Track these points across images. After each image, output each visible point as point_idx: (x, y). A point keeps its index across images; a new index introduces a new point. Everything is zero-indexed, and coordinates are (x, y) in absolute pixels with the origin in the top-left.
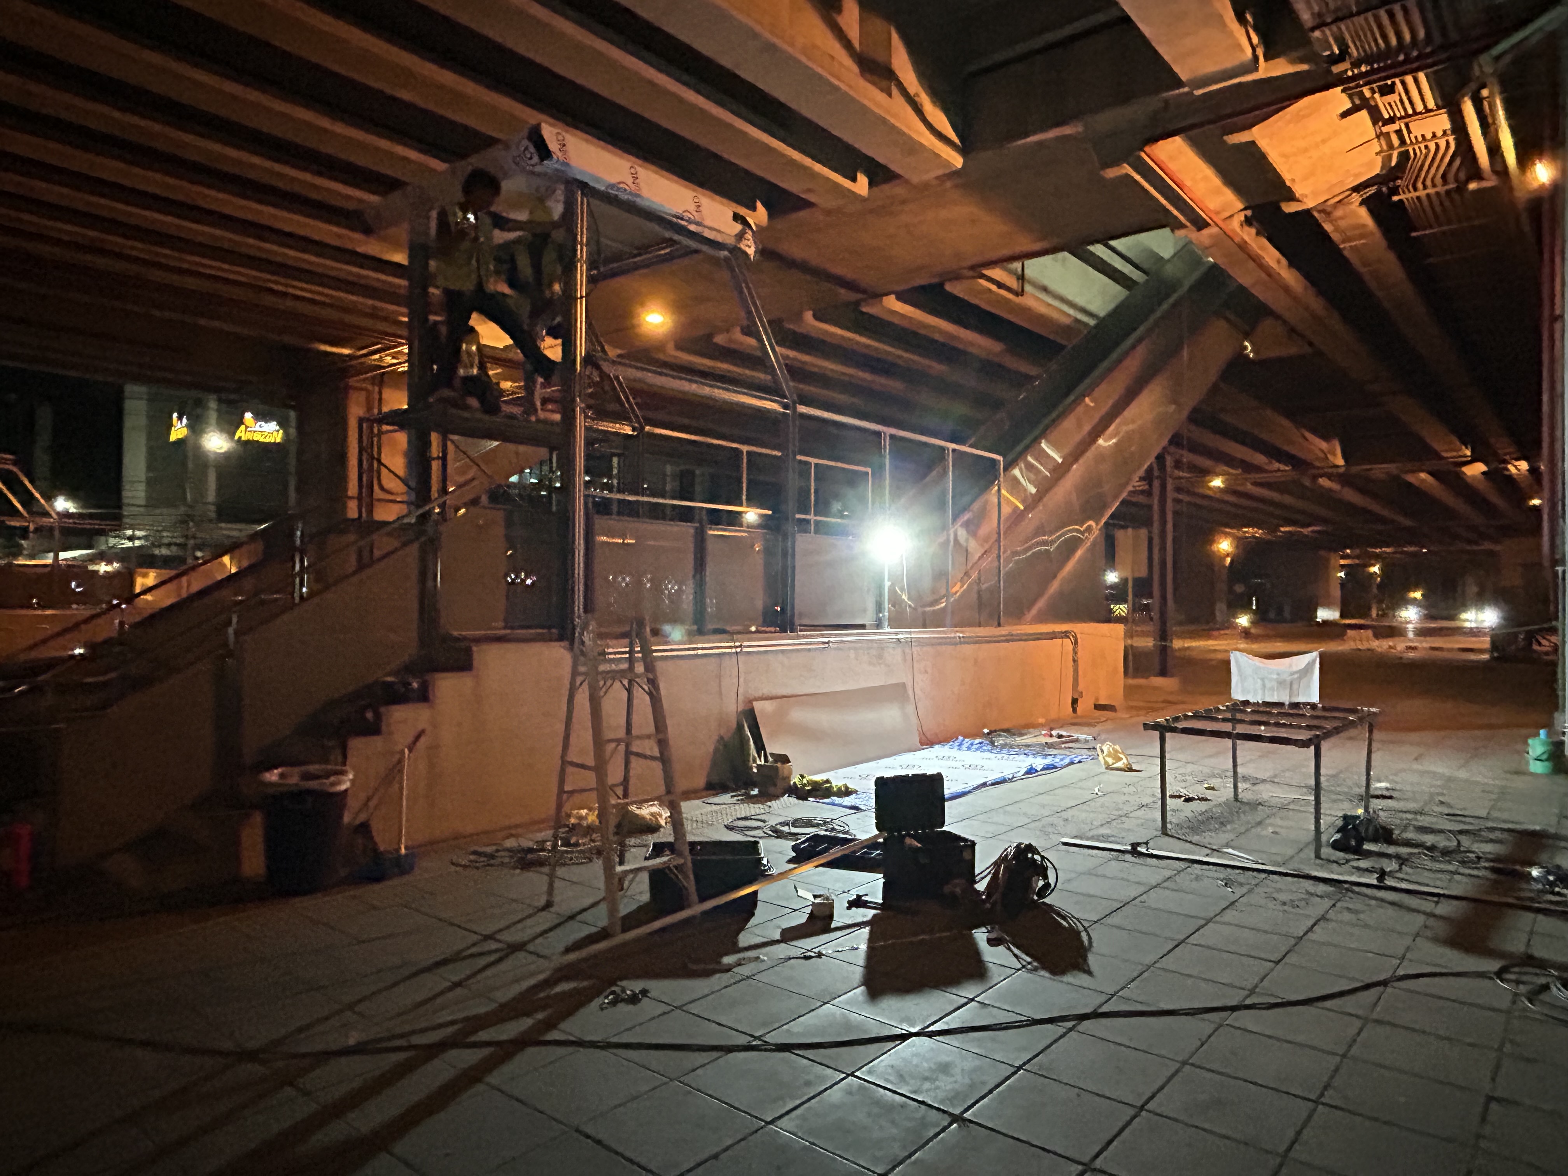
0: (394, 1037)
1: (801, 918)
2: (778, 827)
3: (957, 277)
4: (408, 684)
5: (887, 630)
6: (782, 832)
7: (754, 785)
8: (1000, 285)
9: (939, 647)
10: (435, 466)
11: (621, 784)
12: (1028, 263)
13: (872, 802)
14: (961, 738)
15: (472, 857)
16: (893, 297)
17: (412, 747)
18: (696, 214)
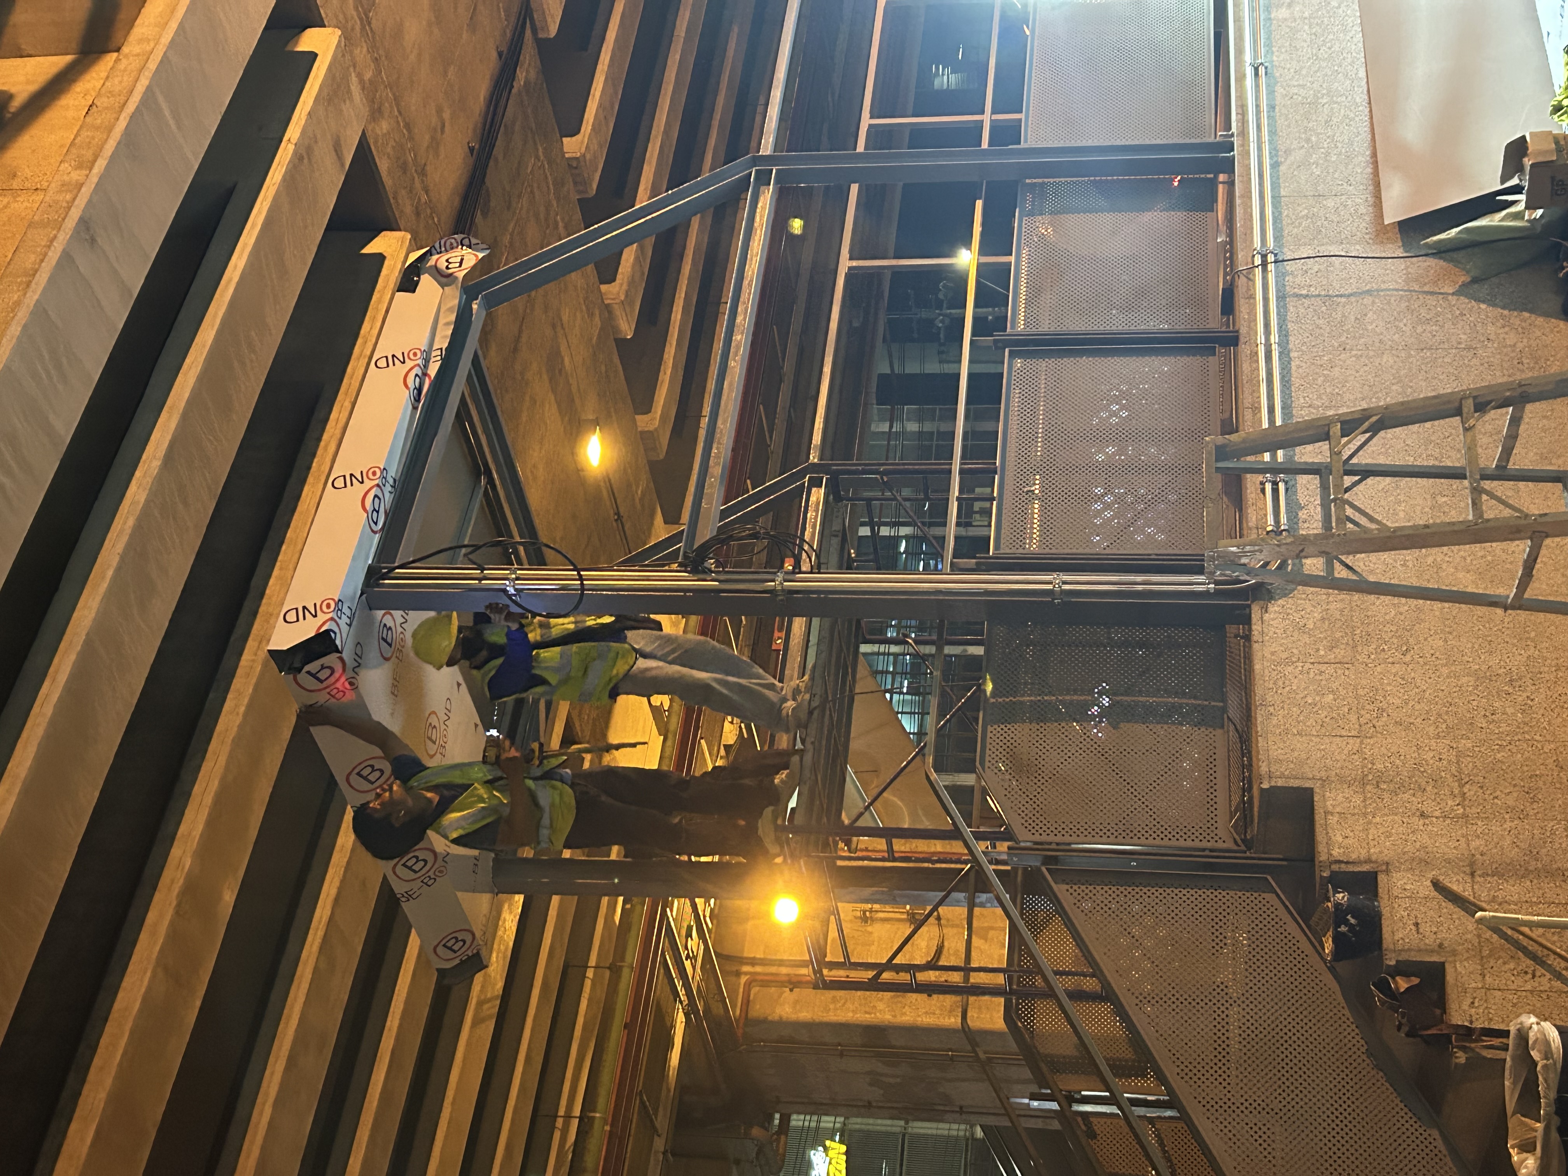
4: (1340, 913)
17: (1468, 907)
18: (409, 364)
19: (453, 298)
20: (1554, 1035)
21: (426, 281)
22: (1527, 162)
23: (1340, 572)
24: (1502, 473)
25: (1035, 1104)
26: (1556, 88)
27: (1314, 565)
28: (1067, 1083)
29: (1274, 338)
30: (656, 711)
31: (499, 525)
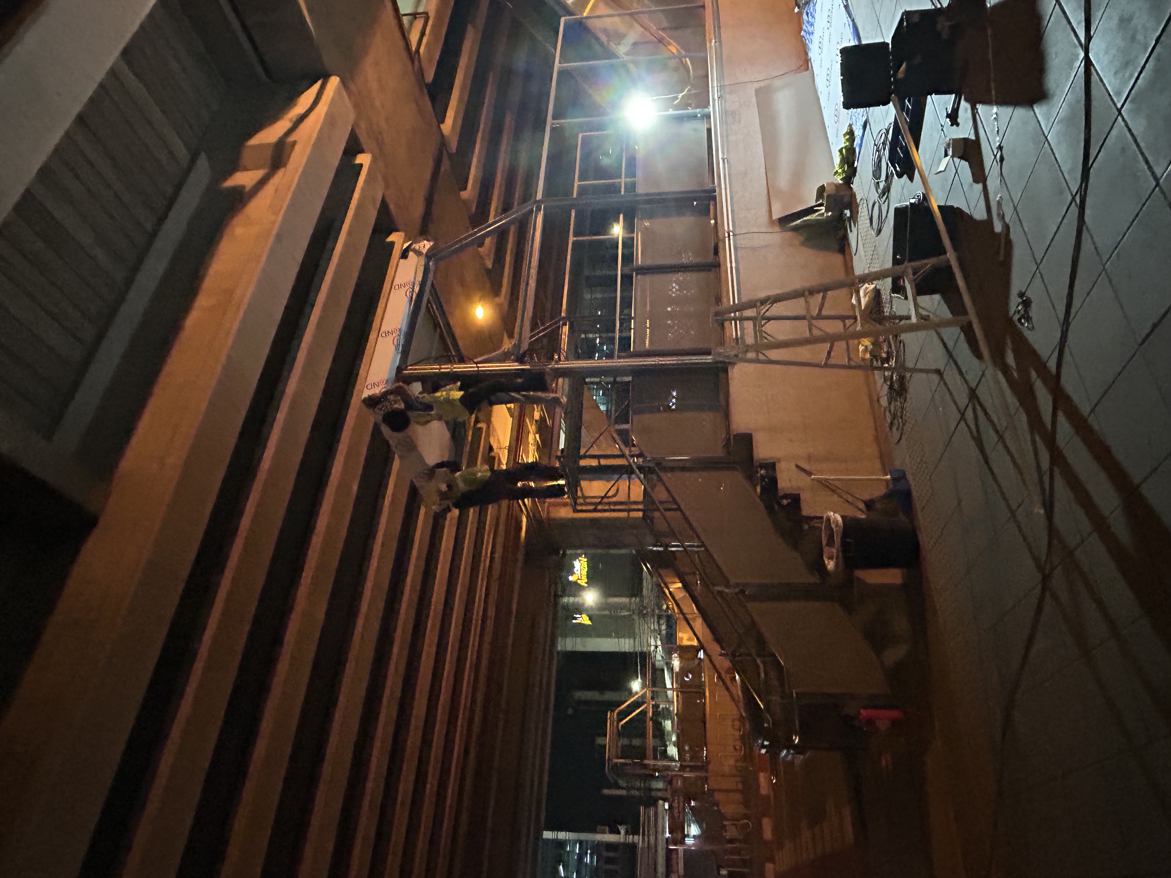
0: (1041, 482)
1: (964, 166)
2: (880, 191)
3: (420, 74)
4: (763, 477)
5: (711, 109)
6: (884, 188)
7: (842, 214)
8: (423, 34)
9: (724, 62)
10: (603, 462)
11: (843, 321)
12: (402, 11)
13: (860, 110)
14: (803, 33)
15: (894, 428)
16: (442, 126)
17: (809, 473)
18: (407, 287)
19: (422, 261)
20: (839, 519)
21: (411, 254)
22: (825, 195)
23: (761, 357)
24: (819, 317)
25: (655, 549)
26: (835, 165)
27: (751, 355)
28: (666, 541)
29: (734, 265)
30: (509, 409)
31: (446, 348)
